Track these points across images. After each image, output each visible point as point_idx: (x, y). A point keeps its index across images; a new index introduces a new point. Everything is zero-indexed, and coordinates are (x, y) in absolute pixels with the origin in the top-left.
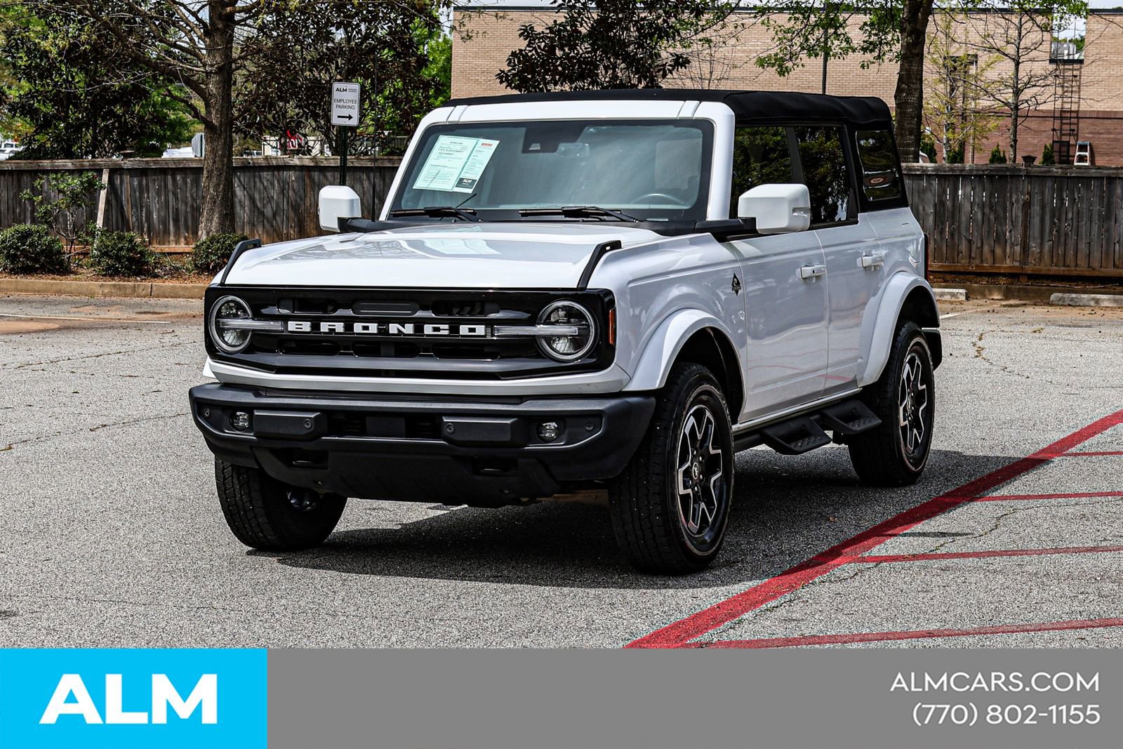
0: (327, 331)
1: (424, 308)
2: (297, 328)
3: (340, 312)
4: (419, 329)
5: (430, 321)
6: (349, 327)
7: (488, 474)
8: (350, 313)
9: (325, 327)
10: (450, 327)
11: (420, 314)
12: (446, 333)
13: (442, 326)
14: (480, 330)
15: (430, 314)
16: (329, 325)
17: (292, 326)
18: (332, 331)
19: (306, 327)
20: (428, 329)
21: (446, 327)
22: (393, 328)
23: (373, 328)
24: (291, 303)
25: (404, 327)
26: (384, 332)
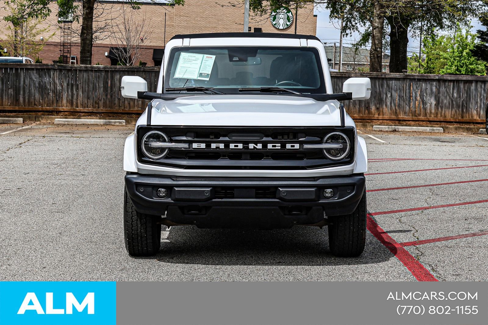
0: (215, 148)
1: (267, 136)
2: (197, 147)
3: (221, 139)
4: (265, 145)
5: (271, 142)
6: (227, 145)
7: (295, 214)
8: (227, 139)
9: (213, 146)
10: (281, 145)
11: (265, 139)
12: (280, 148)
13: (277, 145)
14: (297, 146)
15: (270, 139)
16: (216, 145)
17: (195, 146)
18: (218, 148)
19: (203, 146)
20: (270, 146)
21: (280, 145)
22: (251, 146)
23: (240, 146)
24: (193, 134)
25: (257, 146)
26: (246, 148)
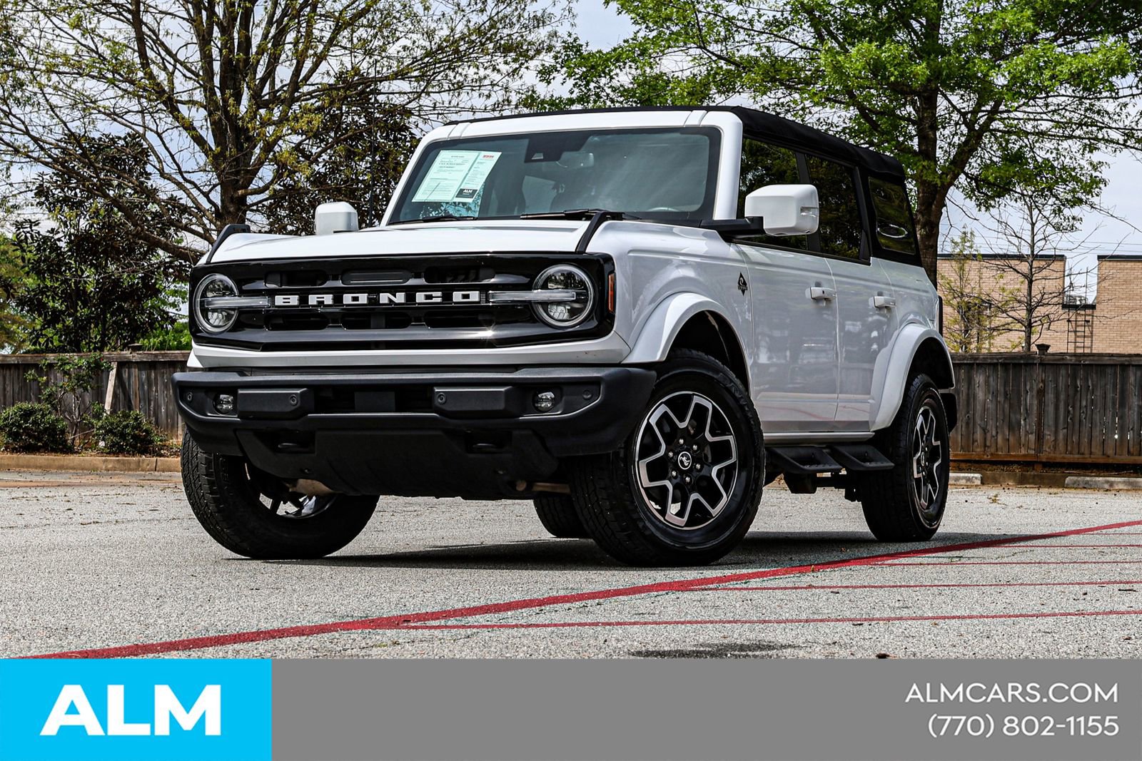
0: (315, 303)
1: (417, 276)
2: (284, 303)
3: (329, 284)
4: (410, 298)
5: (422, 289)
6: (338, 300)
7: (482, 451)
8: (339, 284)
9: (313, 299)
10: (443, 294)
11: (412, 282)
12: (439, 300)
13: (434, 294)
14: (475, 296)
15: (422, 281)
16: (318, 298)
17: (279, 300)
18: (321, 303)
19: (294, 300)
20: (420, 297)
21: (439, 294)
22: (384, 298)
23: (363, 298)
24: (278, 278)
25: (395, 296)
26: (374, 302)
